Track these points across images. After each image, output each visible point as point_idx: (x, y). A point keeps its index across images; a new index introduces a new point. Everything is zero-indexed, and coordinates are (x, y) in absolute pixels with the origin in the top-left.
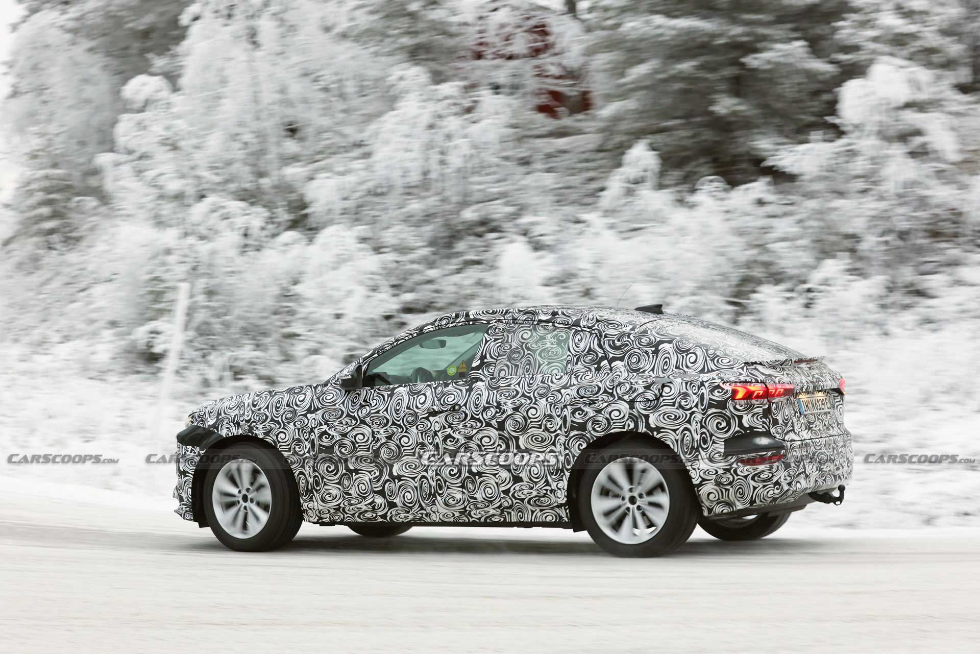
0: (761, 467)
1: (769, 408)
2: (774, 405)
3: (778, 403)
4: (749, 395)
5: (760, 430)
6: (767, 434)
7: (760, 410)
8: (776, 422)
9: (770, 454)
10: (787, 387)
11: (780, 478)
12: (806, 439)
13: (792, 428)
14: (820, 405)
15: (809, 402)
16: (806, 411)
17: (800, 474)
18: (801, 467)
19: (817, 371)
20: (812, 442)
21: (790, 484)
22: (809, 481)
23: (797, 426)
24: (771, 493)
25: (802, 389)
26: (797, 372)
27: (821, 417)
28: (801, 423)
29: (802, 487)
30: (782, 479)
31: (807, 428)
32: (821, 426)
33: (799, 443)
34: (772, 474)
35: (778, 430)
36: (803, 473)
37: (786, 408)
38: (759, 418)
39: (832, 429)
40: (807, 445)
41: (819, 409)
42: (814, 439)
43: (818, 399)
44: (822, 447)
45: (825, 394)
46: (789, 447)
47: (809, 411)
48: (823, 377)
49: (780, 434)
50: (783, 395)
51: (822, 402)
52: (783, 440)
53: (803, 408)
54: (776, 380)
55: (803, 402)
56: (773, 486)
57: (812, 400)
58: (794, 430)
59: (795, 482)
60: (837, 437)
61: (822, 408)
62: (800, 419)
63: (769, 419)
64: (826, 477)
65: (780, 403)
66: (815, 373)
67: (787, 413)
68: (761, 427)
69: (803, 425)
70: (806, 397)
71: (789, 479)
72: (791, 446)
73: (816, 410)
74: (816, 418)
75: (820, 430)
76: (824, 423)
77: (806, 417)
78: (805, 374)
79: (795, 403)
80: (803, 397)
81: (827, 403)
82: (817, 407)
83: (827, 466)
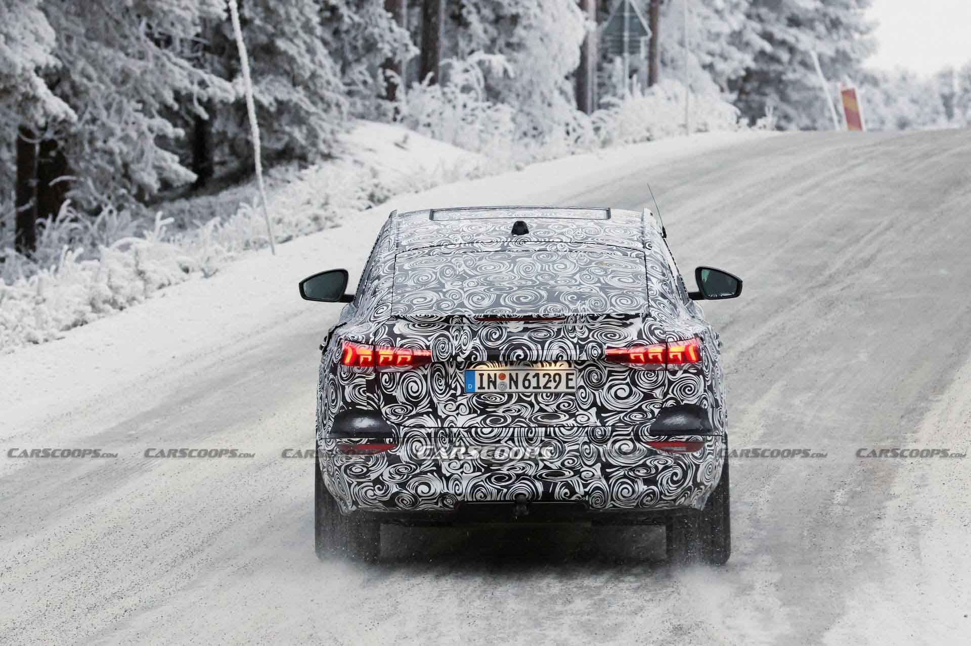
0: (354, 459)
1: (377, 380)
2: (386, 376)
3: (393, 374)
4: (356, 360)
5: (365, 409)
6: (376, 414)
7: (362, 381)
8: (390, 400)
9: (364, 441)
10: (418, 353)
11: (382, 475)
12: (452, 427)
13: (430, 410)
14: (543, 381)
15: (503, 377)
16: (484, 388)
17: (426, 473)
18: (428, 464)
19: (541, 335)
20: (469, 432)
21: (403, 485)
22: (457, 484)
23: (445, 406)
24: (370, 493)
25: (455, 357)
26: (474, 334)
27: (532, 398)
28: (457, 404)
29: (432, 491)
30: (386, 476)
31: (475, 412)
32: (523, 410)
33: (429, 431)
34: (367, 468)
35: (396, 410)
36: (432, 472)
37: (415, 382)
38: (361, 391)
39: (567, 417)
40: (449, 435)
41: (534, 388)
42: (477, 427)
43: (541, 373)
44: (500, 440)
45: (573, 368)
46: (402, 435)
47: (495, 388)
48: (543, 344)
49: (400, 416)
50: (410, 363)
51: (552, 379)
52: (399, 425)
53: (478, 384)
54: (399, 342)
55: (481, 375)
56: (371, 484)
57: (517, 374)
58: (434, 413)
59: (417, 484)
60: (562, 429)
61: (548, 386)
62: (459, 398)
63: (378, 395)
64: (513, 483)
65: (398, 375)
66: (526, 337)
67: (415, 388)
68: (366, 404)
69: (462, 406)
70: (498, 368)
71: (398, 477)
72: (406, 434)
73: (521, 389)
74: (514, 400)
75: (519, 416)
76: (537, 408)
77: (479, 397)
78: (488, 337)
79: (455, 376)
80: (490, 369)
81: (571, 380)
82: (527, 384)
83: (513, 468)
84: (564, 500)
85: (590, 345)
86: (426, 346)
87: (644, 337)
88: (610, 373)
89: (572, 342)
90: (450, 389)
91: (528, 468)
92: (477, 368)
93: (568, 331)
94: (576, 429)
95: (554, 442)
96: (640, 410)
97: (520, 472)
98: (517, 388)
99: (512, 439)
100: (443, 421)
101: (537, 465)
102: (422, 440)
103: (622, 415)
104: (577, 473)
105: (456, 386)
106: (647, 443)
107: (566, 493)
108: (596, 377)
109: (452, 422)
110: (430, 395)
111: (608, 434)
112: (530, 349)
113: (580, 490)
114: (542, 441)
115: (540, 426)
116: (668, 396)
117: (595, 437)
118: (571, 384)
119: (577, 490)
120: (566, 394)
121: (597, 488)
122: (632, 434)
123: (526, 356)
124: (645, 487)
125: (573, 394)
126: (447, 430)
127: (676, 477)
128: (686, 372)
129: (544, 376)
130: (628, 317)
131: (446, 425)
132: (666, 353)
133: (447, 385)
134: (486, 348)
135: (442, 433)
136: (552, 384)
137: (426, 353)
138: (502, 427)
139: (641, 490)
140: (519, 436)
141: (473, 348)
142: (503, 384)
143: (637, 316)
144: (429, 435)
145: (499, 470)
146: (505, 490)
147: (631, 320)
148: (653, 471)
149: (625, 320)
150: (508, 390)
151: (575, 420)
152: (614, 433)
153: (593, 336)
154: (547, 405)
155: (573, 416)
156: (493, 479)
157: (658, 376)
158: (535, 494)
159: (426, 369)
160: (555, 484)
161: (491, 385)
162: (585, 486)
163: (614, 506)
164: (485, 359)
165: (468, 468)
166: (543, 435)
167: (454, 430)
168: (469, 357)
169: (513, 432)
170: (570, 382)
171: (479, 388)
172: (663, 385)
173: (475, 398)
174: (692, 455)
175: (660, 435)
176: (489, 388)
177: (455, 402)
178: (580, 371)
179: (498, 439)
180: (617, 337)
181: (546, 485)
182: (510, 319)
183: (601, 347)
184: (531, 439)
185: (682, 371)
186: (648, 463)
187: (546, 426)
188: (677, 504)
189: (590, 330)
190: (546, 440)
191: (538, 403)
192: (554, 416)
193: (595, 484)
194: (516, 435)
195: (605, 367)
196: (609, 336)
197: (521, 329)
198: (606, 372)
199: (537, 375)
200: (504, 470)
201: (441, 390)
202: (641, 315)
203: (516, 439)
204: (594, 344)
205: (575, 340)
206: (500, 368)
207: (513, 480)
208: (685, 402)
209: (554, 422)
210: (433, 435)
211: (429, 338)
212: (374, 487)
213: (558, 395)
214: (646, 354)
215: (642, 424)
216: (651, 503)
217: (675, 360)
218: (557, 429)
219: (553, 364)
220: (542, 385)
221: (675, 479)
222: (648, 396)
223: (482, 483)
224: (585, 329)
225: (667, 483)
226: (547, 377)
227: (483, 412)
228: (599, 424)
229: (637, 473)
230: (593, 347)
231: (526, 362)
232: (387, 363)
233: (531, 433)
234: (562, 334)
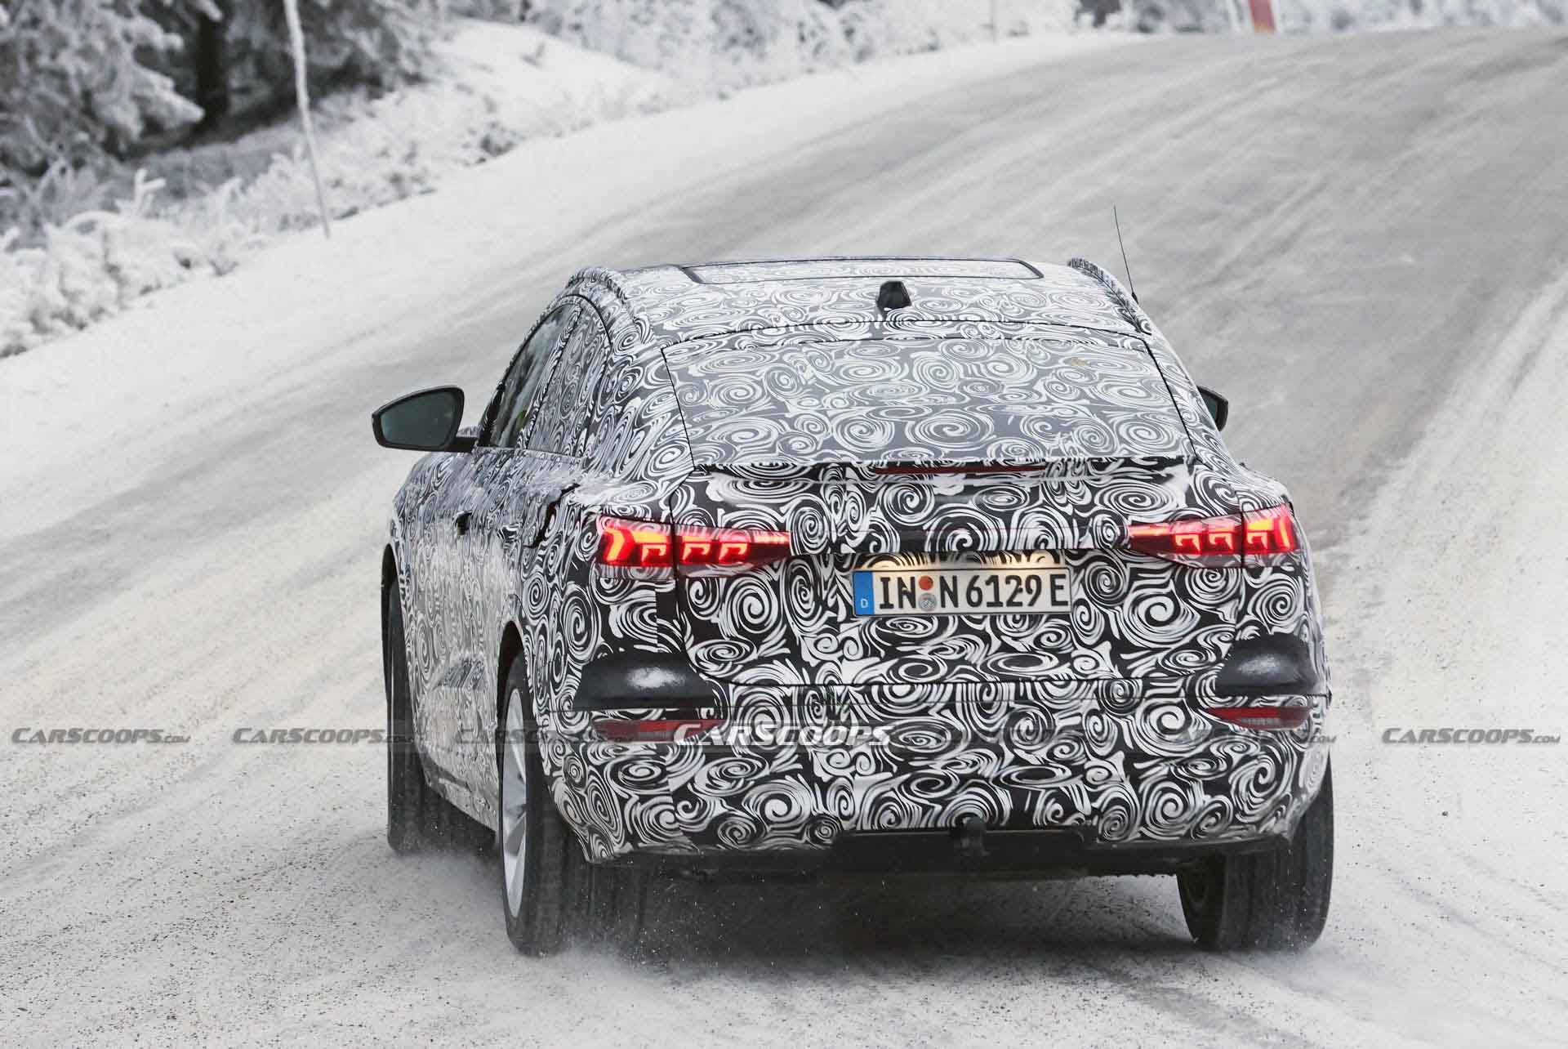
0: (635, 748)
1: (680, 594)
2: (697, 586)
3: (713, 581)
4: (632, 554)
5: (654, 650)
6: (676, 660)
7: (648, 596)
8: (706, 631)
9: (656, 714)
10: (763, 538)
11: (692, 781)
12: (832, 683)
13: (787, 651)
14: (1006, 592)
15: (927, 583)
16: (891, 606)
17: (782, 775)
18: (786, 758)
19: (1002, 499)
20: (867, 693)
21: (735, 800)
22: (843, 797)
23: (816, 644)
24: (667, 817)
25: (836, 546)
26: (870, 499)
27: (986, 625)
28: (840, 637)
29: (795, 811)
30: (701, 784)
31: (876, 653)
32: (970, 649)
33: (788, 692)
34: (663, 768)
35: (719, 653)
36: (793, 773)
37: (756, 595)
38: (646, 615)
39: (1056, 661)
40: (828, 700)
41: (990, 605)
42: (881, 684)
43: (1002, 576)
44: (928, 708)
45: (1062, 564)
46: (733, 702)
47: (913, 605)
48: (1007, 517)
49: (726, 664)
50: (745, 559)
51: (1023, 586)
52: (725, 681)
53: (879, 599)
54: (723, 518)
55: (885, 581)
56: (670, 799)
57: (955, 579)
58: (794, 656)
59: (763, 798)
60: (1048, 685)
61: (1015, 600)
62: (843, 627)
63: (680, 622)
64: (954, 793)
65: (723, 582)
66: (971, 504)
67: (757, 608)
68: (655, 641)
69: (849, 643)
70: (917, 567)
71: (725, 785)
72: (741, 698)
73: (964, 606)
74: (952, 628)
75: (962, 661)
76: (996, 643)
77: (882, 624)
78: (899, 506)
79: (834, 583)
80: (902, 567)
81: (1061, 587)
82: (974, 596)
83: (954, 763)
84: (1051, 825)
85: (1099, 518)
86: (778, 524)
87: (1199, 502)
88: (1135, 575)
89: (1064, 514)
90: (826, 608)
91: (983, 764)
92: (879, 566)
93: (1053, 493)
94: (1074, 684)
95: (1032, 710)
96: (1194, 645)
97: (968, 771)
98: (956, 605)
99: (950, 706)
100: (813, 672)
101: (1000, 755)
102: (773, 710)
103: (1160, 656)
104: (1079, 771)
105: (836, 602)
106: (1210, 711)
107: (1057, 812)
108: (1108, 582)
109: (832, 674)
110: (786, 621)
111: (1137, 693)
112: (983, 528)
113: (1084, 806)
114: (1009, 709)
115: (1006, 679)
116: (1246, 619)
117: (1113, 701)
118: (1061, 596)
119: (1078, 805)
120: (1052, 616)
121: (1116, 801)
122: (1183, 693)
123: (976, 541)
124: (1208, 799)
125: (1065, 617)
126: (823, 690)
127: (1265, 775)
128: (1276, 570)
129: (1008, 581)
130: (1164, 463)
131: (819, 680)
132: (1240, 533)
133: (820, 602)
134: (898, 527)
135: (814, 696)
136: (1024, 598)
137: (779, 539)
138: (931, 683)
139: (1200, 804)
140: (966, 700)
141: (871, 526)
142: (928, 598)
143: (1179, 460)
144: (787, 700)
145: (927, 767)
146: (938, 808)
147: (1168, 470)
148: (1223, 766)
149: (1158, 468)
150: (938, 609)
151: (1072, 668)
152: (1149, 693)
153: (1101, 502)
154: (1015, 639)
155: (1065, 659)
156: (913, 787)
157: (1227, 579)
158: (995, 814)
159: (776, 570)
160: (1036, 794)
161: (906, 600)
162: (1093, 797)
163: (1144, 836)
164: (896, 548)
165: (866, 766)
166: (1012, 696)
167: (838, 690)
168: (864, 545)
169: (954, 693)
170: (1058, 592)
171: (882, 607)
172: (1237, 596)
173: (874, 626)
174: (1292, 734)
175: (1234, 697)
176: (901, 606)
177: (836, 634)
178: (1077, 570)
179: (924, 705)
180: (1148, 502)
181: (1018, 796)
182: (939, 469)
183: (1119, 522)
184: (989, 706)
185: (1270, 569)
186: (1213, 750)
187: (1016, 680)
188: (1261, 830)
189: (1094, 490)
190: (1018, 707)
191: (999, 634)
192: (1029, 659)
193: (1112, 792)
194: (958, 697)
195: (1125, 562)
196: (1131, 500)
197: (960, 489)
198: (1127, 573)
199: (994, 580)
200: (937, 768)
201: (806, 611)
202: (1185, 459)
203: (959, 706)
204: (1106, 517)
205: (1069, 510)
206: (922, 567)
207: (953, 787)
208: (1275, 629)
209: (1031, 671)
210: (795, 701)
211: (783, 509)
212: (675, 805)
213: (1035, 619)
214: (1204, 537)
215: (1199, 673)
216: (1214, 830)
217: (1257, 547)
218: (1038, 686)
219: (1024, 557)
220: (1004, 598)
221: (1262, 781)
222: (1209, 619)
223: (892, 794)
224: (1083, 488)
225: (1248, 789)
226: (1014, 583)
227: (891, 653)
228: (1118, 675)
229: (1194, 771)
230: (1104, 522)
231: (975, 554)
232: (697, 559)
233: (988, 694)
234: (1042, 498)
